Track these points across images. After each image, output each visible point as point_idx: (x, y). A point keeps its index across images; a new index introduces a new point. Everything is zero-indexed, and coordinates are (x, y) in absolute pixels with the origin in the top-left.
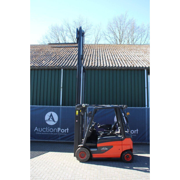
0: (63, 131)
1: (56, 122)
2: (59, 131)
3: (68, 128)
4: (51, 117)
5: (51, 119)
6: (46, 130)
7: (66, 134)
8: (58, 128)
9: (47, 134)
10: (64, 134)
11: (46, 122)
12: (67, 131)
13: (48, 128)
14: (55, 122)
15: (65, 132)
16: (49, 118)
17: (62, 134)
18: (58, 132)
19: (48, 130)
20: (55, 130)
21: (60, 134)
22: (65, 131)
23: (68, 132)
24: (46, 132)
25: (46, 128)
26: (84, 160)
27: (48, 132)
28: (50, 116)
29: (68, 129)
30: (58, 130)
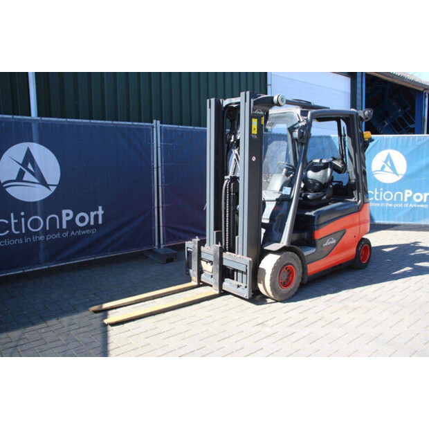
0: (82, 219)
1: (53, 189)
2: (67, 221)
3: (100, 208)
4: (30, 167)
5: (28, 176)
6: (8, 227)
7: (93, 231)
8: (64, 212)
9: (15, 242)
10: (88, 231)
11: (8, 190)
12: (96, 217)
13: (18, 217)
14: (47, 186)
15: (92, 223)
16: (21, 174)
17: (79, 233)
18: (64, 226)
19: (18, 226)
20: (53, 220)
21: (73, 233)
22: (89, 218)
23: (100, 222)
24: (11, 236)
25: (9, 220)
26: (289, 292)
27: (21, 236)
28: (24, 164)
29: (100, 212)
30: (65, 219)
